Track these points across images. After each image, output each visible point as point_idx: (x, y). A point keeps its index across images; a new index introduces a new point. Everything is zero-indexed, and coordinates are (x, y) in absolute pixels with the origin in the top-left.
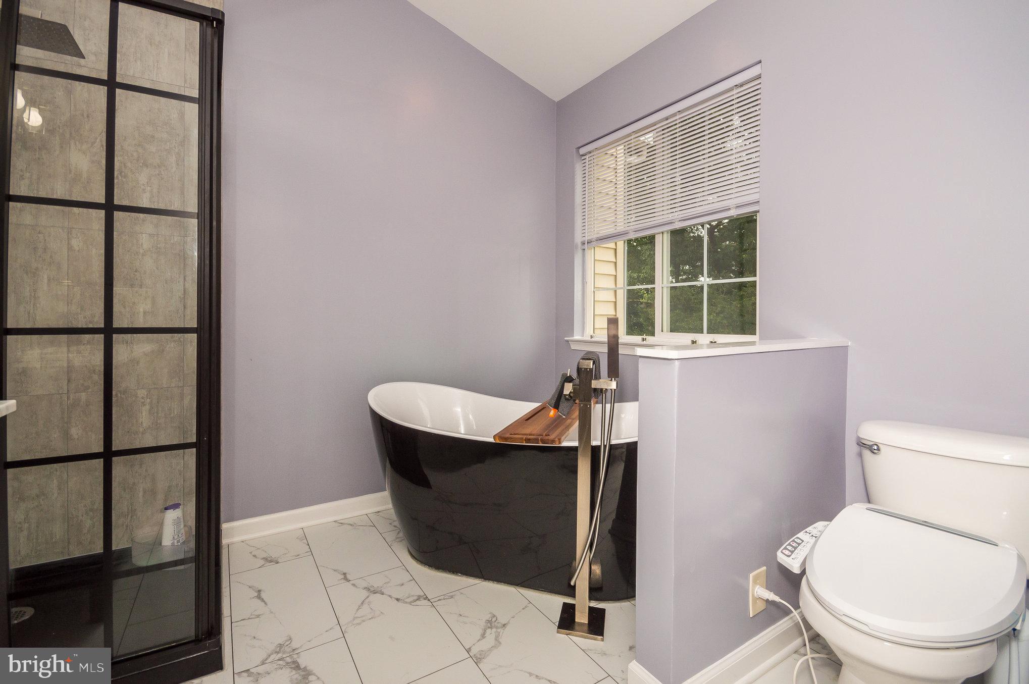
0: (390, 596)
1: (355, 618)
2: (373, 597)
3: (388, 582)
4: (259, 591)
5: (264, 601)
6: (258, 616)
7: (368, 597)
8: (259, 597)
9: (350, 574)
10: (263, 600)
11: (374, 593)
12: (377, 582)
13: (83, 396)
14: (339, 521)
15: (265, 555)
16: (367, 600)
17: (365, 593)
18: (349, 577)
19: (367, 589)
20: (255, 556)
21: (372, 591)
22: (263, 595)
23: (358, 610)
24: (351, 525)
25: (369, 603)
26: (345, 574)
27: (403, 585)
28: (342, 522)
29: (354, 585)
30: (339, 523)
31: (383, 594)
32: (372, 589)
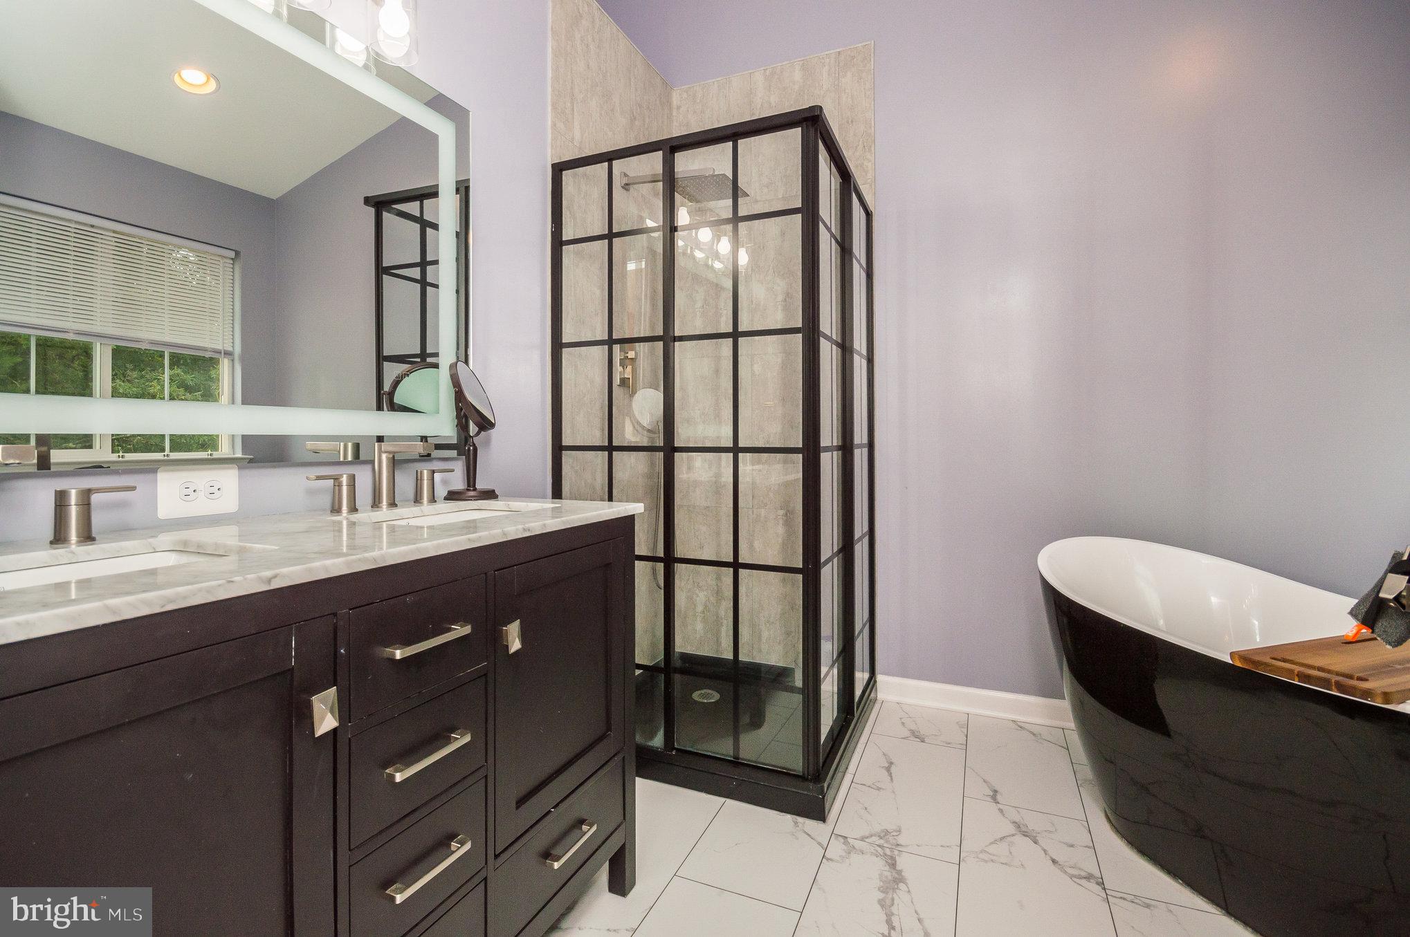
0: (1045, 851)
1: (983, 851)
2: (1019, 839)
3: (1050, 832)
4: (891, 763)
5: (891, 777)
6: (879, 789)
7: (1013, 835)
8: (888, 769)
9: (1001, 795)
10: (890, 775)
11: (1024, 835)
12: (1034, 822)
13: (763, 512)
14: (1019, 724)
15: (913, 727)
16: (1009, 839)
17: (1011, 829)
18: (999, 797)
19: (1017, 825)
20: (903, 723)
21: (1022, 830)
22: (893, 769)
23: (992, 843)
24: (1034, 735)
25: (1011, 844)
26: (996, 791)
27: (1072, 846)
28: (1022, 725)
29: (1001, 811)
30: (1019, 726)
31: (1036, 843)
32: (1024, 829)
